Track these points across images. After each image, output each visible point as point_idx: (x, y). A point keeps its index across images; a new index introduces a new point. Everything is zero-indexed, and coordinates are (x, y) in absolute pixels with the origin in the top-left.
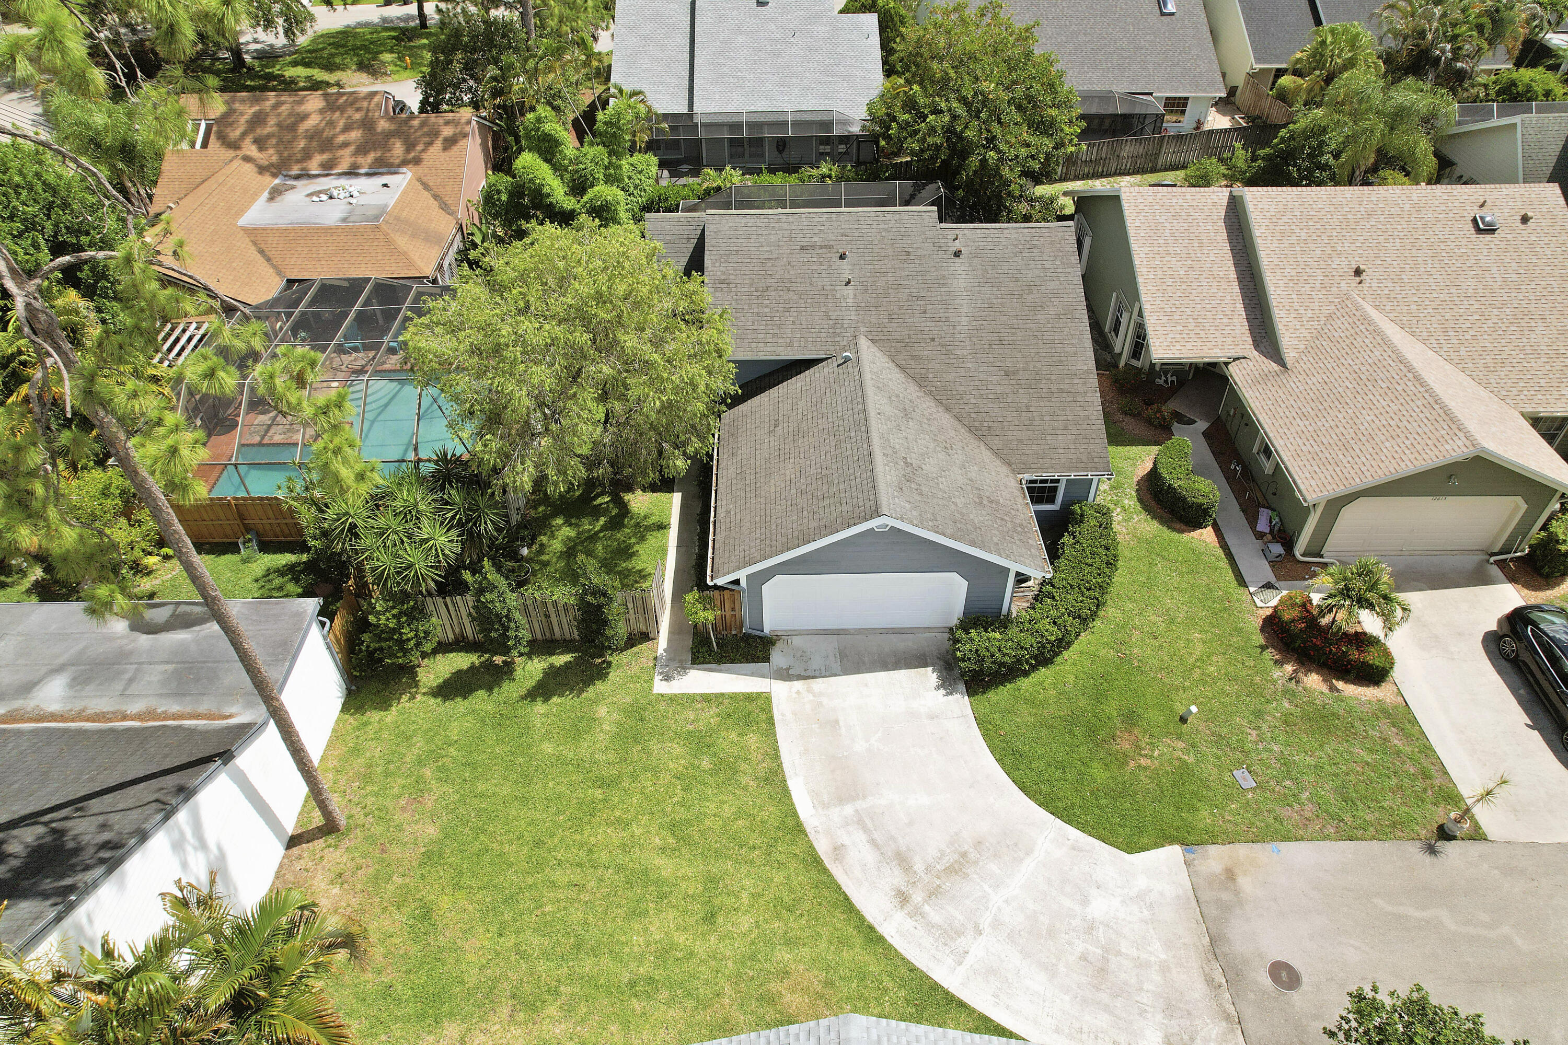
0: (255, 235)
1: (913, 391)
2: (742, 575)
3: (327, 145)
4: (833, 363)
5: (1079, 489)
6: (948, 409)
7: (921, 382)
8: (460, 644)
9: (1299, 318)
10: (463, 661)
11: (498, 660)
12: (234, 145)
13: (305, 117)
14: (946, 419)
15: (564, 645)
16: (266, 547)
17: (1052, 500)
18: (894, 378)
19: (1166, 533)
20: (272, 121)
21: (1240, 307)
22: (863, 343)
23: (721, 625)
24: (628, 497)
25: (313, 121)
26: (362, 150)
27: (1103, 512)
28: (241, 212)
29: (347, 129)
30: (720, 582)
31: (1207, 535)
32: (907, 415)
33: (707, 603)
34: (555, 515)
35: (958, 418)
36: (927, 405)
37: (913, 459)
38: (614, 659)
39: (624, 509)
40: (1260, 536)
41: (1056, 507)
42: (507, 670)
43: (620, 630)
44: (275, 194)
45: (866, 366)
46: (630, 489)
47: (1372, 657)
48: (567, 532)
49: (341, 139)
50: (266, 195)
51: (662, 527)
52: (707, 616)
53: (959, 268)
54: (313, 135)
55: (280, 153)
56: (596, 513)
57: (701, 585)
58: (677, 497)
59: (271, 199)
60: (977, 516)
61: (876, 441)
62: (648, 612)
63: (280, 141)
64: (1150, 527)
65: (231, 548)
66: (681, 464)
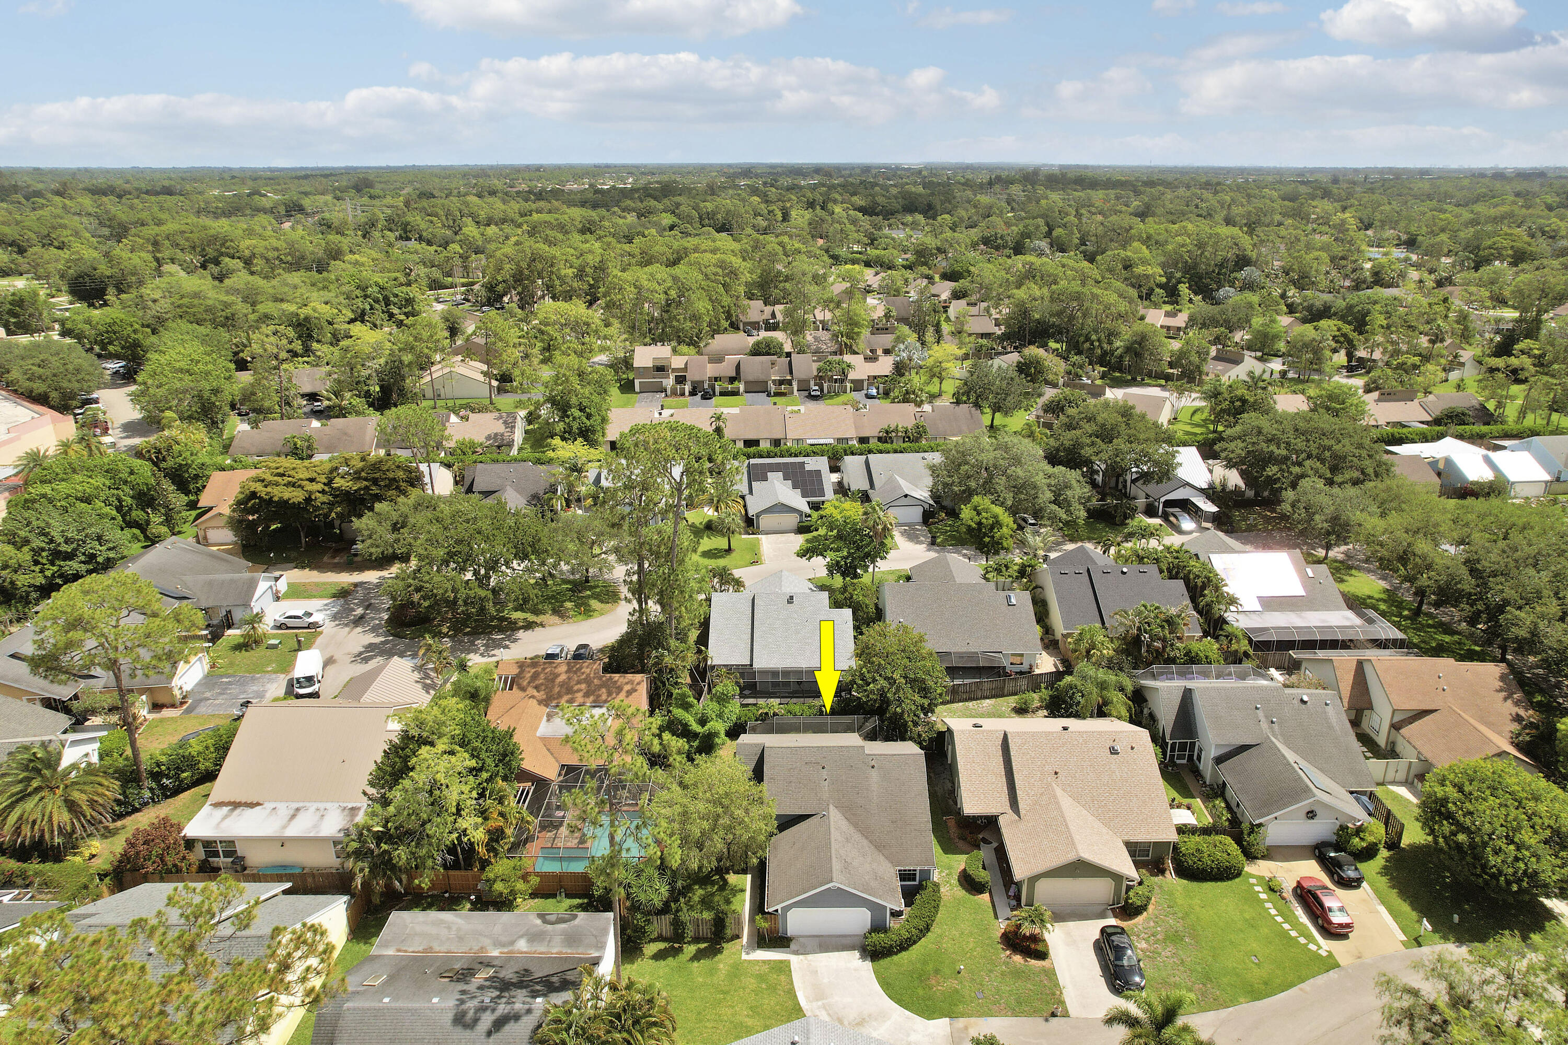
0: (545, 740)
1: (852, 830)
2: (779, 907)
3: (569, 691)
4: (819, 816)
5: (926, 875)
6: (867, 838)
7: (856, 825)
8: (661, 938)
9: (1028, 795)
10: (662, 945)
11: (676, 945)
12: (523, 689)
13: (559, 675)
14: (865, 842)
15: (704, 940)
16: (568, 896)
17: (914, 880)
18: (844, 824)
19: (968, 895)
20: (542, 676)
21: (1005, 788)
22: (831, 807)
23: (771, 931)
24: (727, 876)
25: (563, 677)
26: (587, 695)
27: (937, 885)
28: (536, 729)
29: (579, 682)
30: (771, 910)
31: (986, 896)
32: (847, 840)
33: (766, 920)
34: (695, 884)
35: (871, 842)
36: (857, 836)
37: (848, 860)
38: (724, 945)
39: (726, 882)
40: (1009, 897)
41: (916, 883)
42: (680, 950)
43: (729, 932)
44: (550, 717)
45: (832, 818)
46: (728, 873)
47: (1040, 947)
48: (701, 892)
49: (576, 688)
50: (545, 718)
51: (743, 891)
52: (764, 925)
53: (874, 773)
54: (562, 685)
55: (547, 694)
56: (713, 883)
57: (764, 913)
58: (749, 877)
59: (548, 720)
60: (873, 884)
61: (833, 851)
62: (739, 923)
63: (547, 687)
64: (961, 893)
65: (554, 896)
66: (755, 861)
